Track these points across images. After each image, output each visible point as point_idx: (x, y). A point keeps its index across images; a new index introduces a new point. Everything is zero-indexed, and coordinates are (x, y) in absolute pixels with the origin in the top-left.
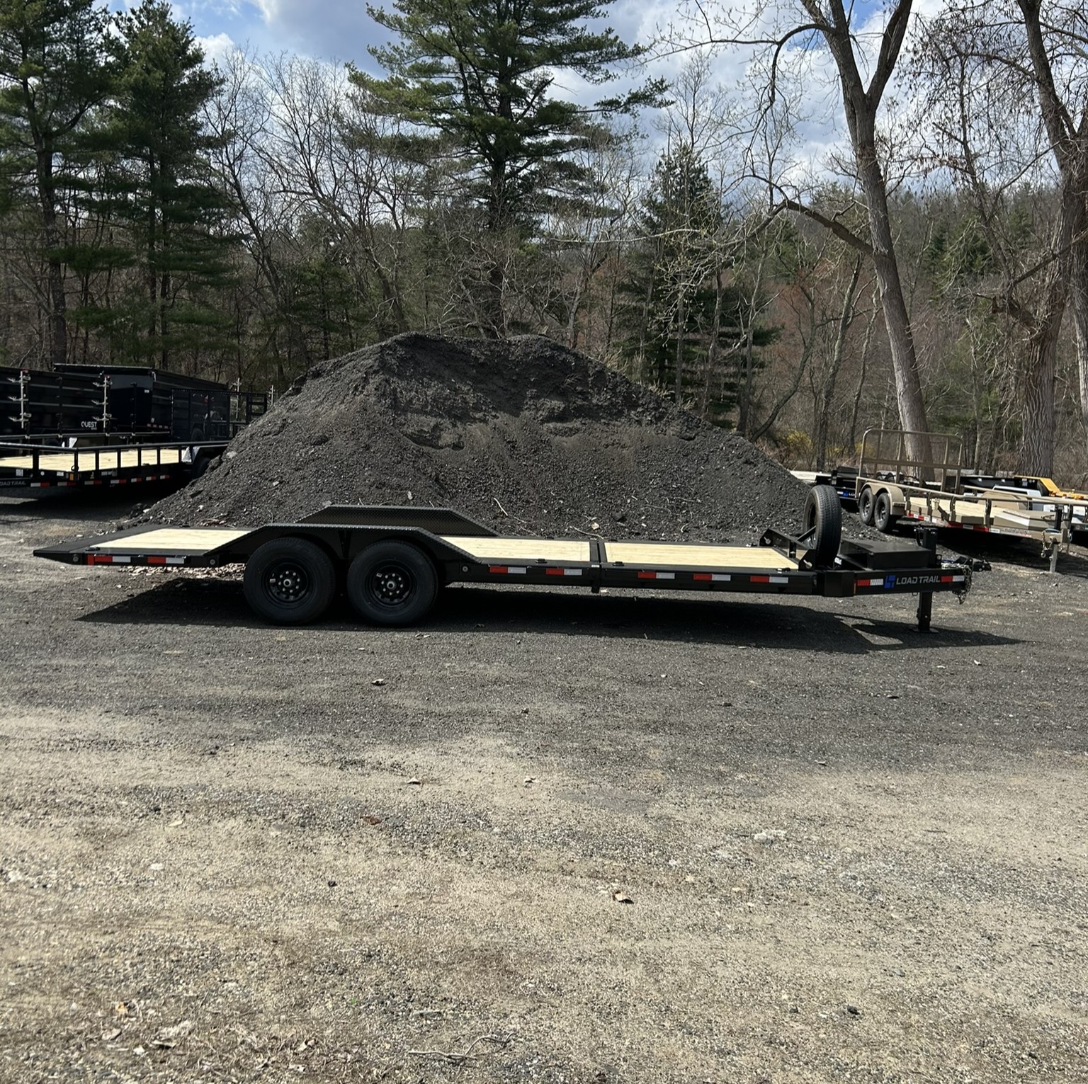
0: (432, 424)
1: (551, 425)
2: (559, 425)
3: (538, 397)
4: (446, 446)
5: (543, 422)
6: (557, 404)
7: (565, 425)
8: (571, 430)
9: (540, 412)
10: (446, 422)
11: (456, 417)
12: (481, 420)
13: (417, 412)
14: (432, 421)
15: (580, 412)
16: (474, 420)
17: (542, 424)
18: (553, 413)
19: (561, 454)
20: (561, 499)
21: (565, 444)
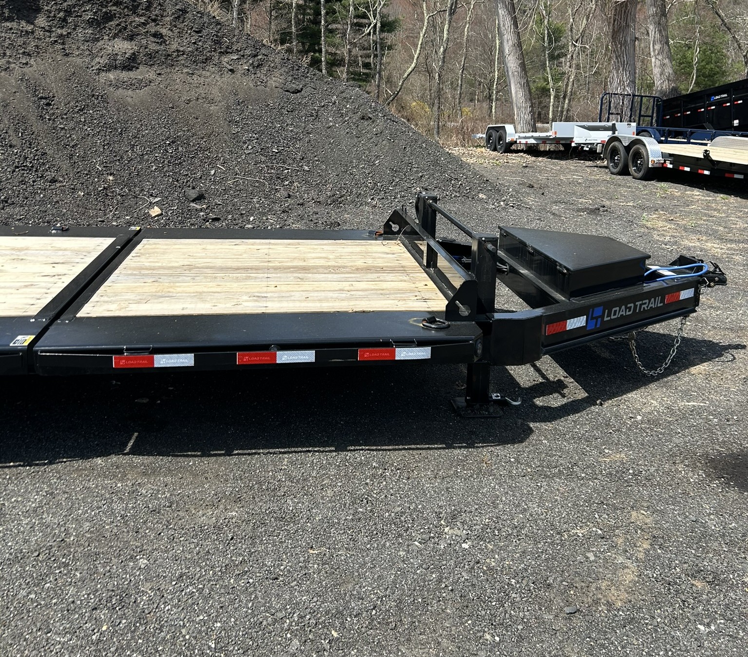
1: (111, 76)
2: (124, 75)
3: (95, 40)
5: (100, 71)
7: (132, 74)
8: (140, 81)
15: (154, 59)
17: (98, 74)
18: (115, 60)
19: (121, 113)
20: (111, 174)
21: (129, 100)
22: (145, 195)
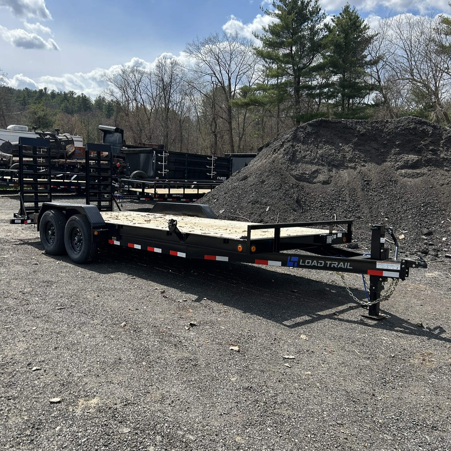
0: (314, 170)
1: (403, 171)
2: (410, 171)
3: (399, 154)
4: (318, 182)
5: (398, 169)
6: (413, 157)
7: (414, 171)
8: (418, 174)
9: (398, 163)
10: (325, 169)
11: (334, 166)
12: (351, 168)
13: (307, 163)
14: (314, 168)
15: (428, 163)
16: (347, 167)
17: (397, 170)
18: (407, 163)
19: (402, 189)
20: (387, 218)
21: (409, 183)
22: (401, 229)
